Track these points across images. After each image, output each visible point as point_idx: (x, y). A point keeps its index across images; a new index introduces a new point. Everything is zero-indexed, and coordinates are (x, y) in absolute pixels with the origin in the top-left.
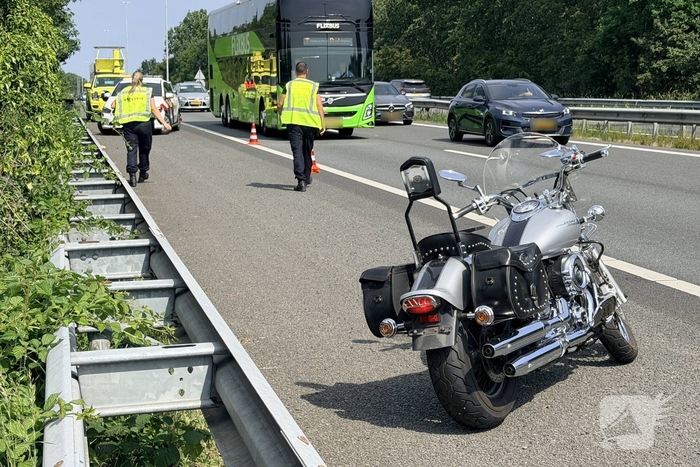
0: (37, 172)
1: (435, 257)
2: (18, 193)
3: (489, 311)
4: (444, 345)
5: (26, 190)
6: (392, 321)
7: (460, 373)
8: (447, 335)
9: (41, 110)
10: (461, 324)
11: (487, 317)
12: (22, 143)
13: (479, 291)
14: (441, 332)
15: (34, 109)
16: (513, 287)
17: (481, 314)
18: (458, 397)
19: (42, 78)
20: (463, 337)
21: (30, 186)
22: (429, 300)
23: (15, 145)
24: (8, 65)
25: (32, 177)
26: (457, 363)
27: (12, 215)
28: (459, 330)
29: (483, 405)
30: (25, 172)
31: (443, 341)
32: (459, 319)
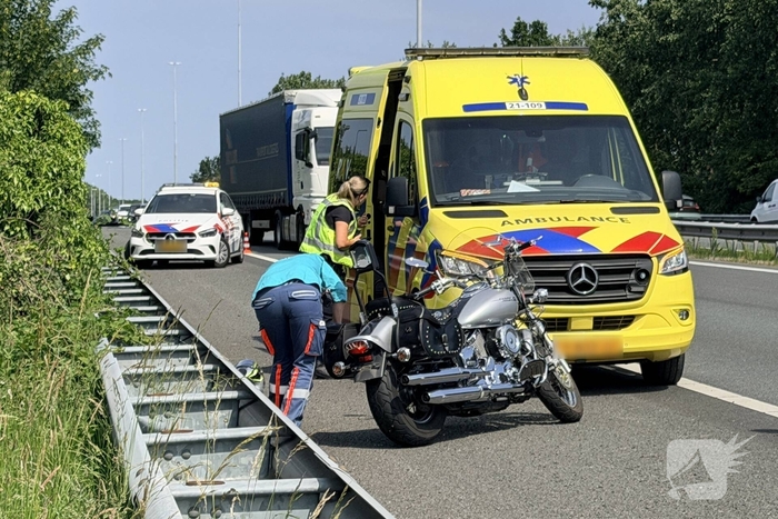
0: (74, 267)
1: (375, 315)
2: (58, 282)
3: (407, 351)
4: (375, 377)
5: (64, 280)
6: (342, 364)
7: (388, 398)
8: (378, 370)
9: (75, 215)
10: (389, 363)
11: (405, 356)
12: (61, 242)
13: (401, 338)
14: (373, 368)
15: (70, 213)
16: (424, 334)
17: (401, 353)
18: (387, 417)
19: (76, 185)
20: (391, 373)
21: (68, 277)
22: (363, 343)
23: (56, 243)
24: (50, 175)
25: (68, 271)
26: (386, 391)
27: (54, 299)
28: (387, 367)
29: (407, 425)
30: (63, 266)
31: (374, 374)
32: (387, 359)
